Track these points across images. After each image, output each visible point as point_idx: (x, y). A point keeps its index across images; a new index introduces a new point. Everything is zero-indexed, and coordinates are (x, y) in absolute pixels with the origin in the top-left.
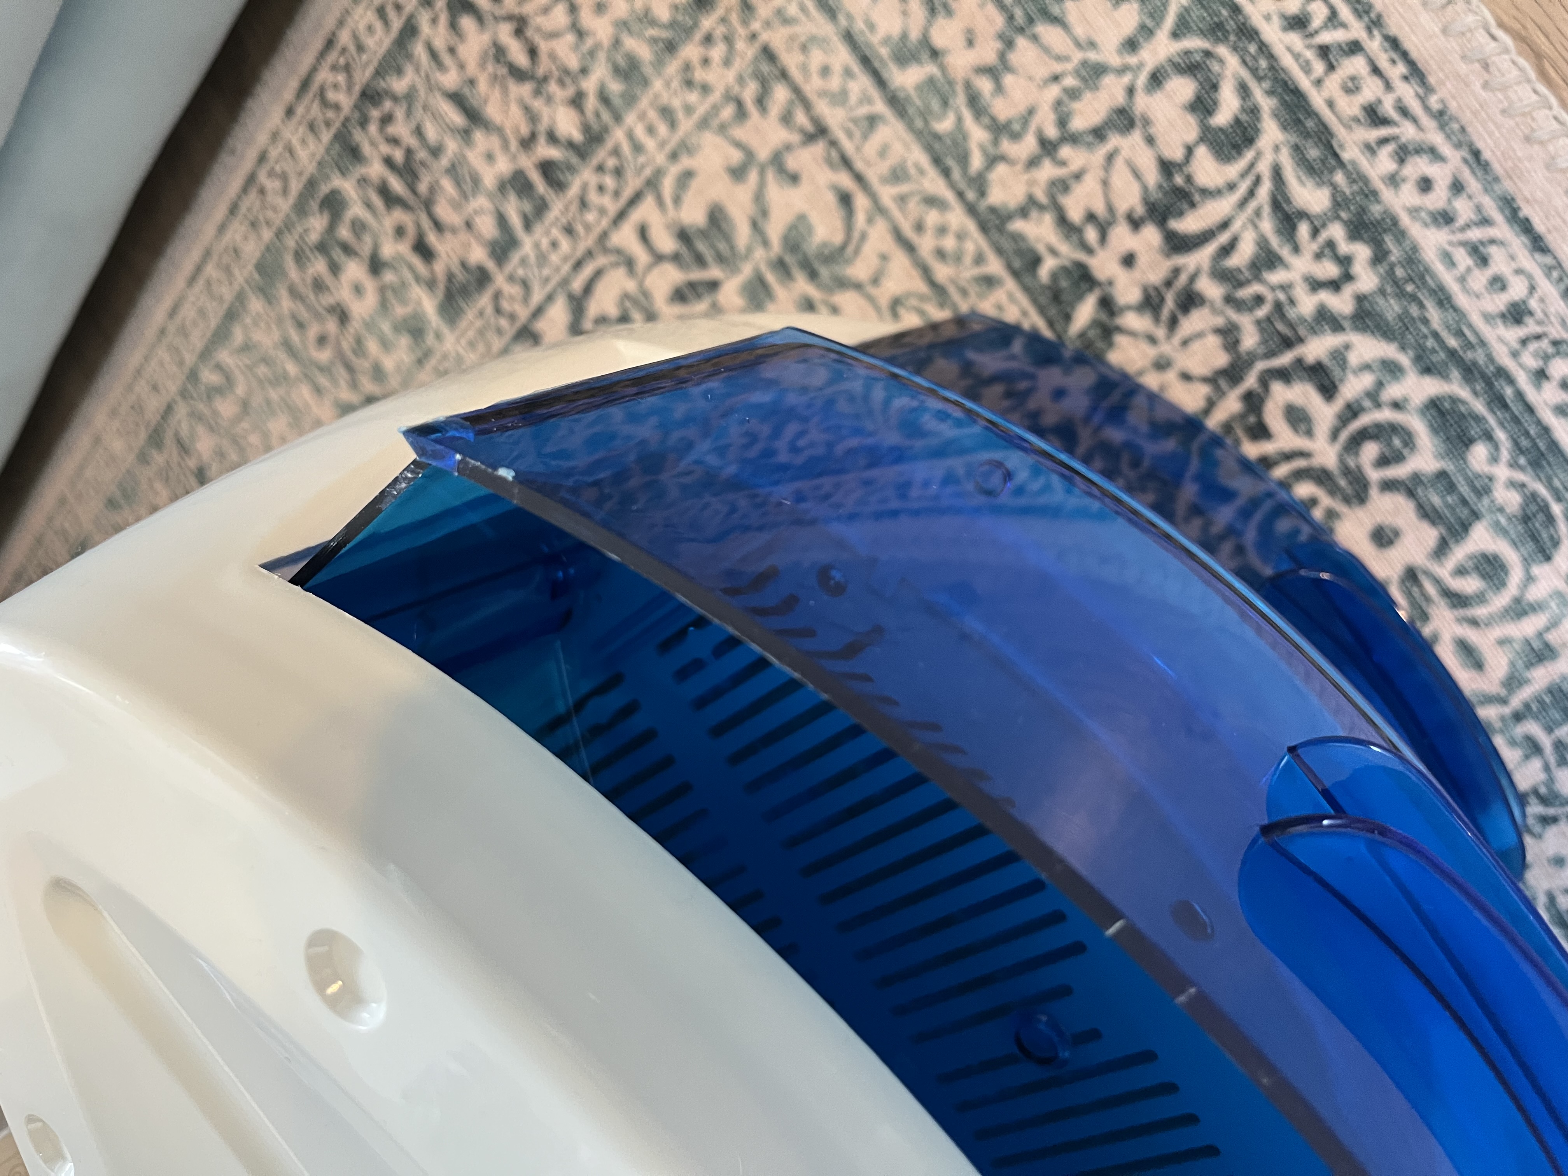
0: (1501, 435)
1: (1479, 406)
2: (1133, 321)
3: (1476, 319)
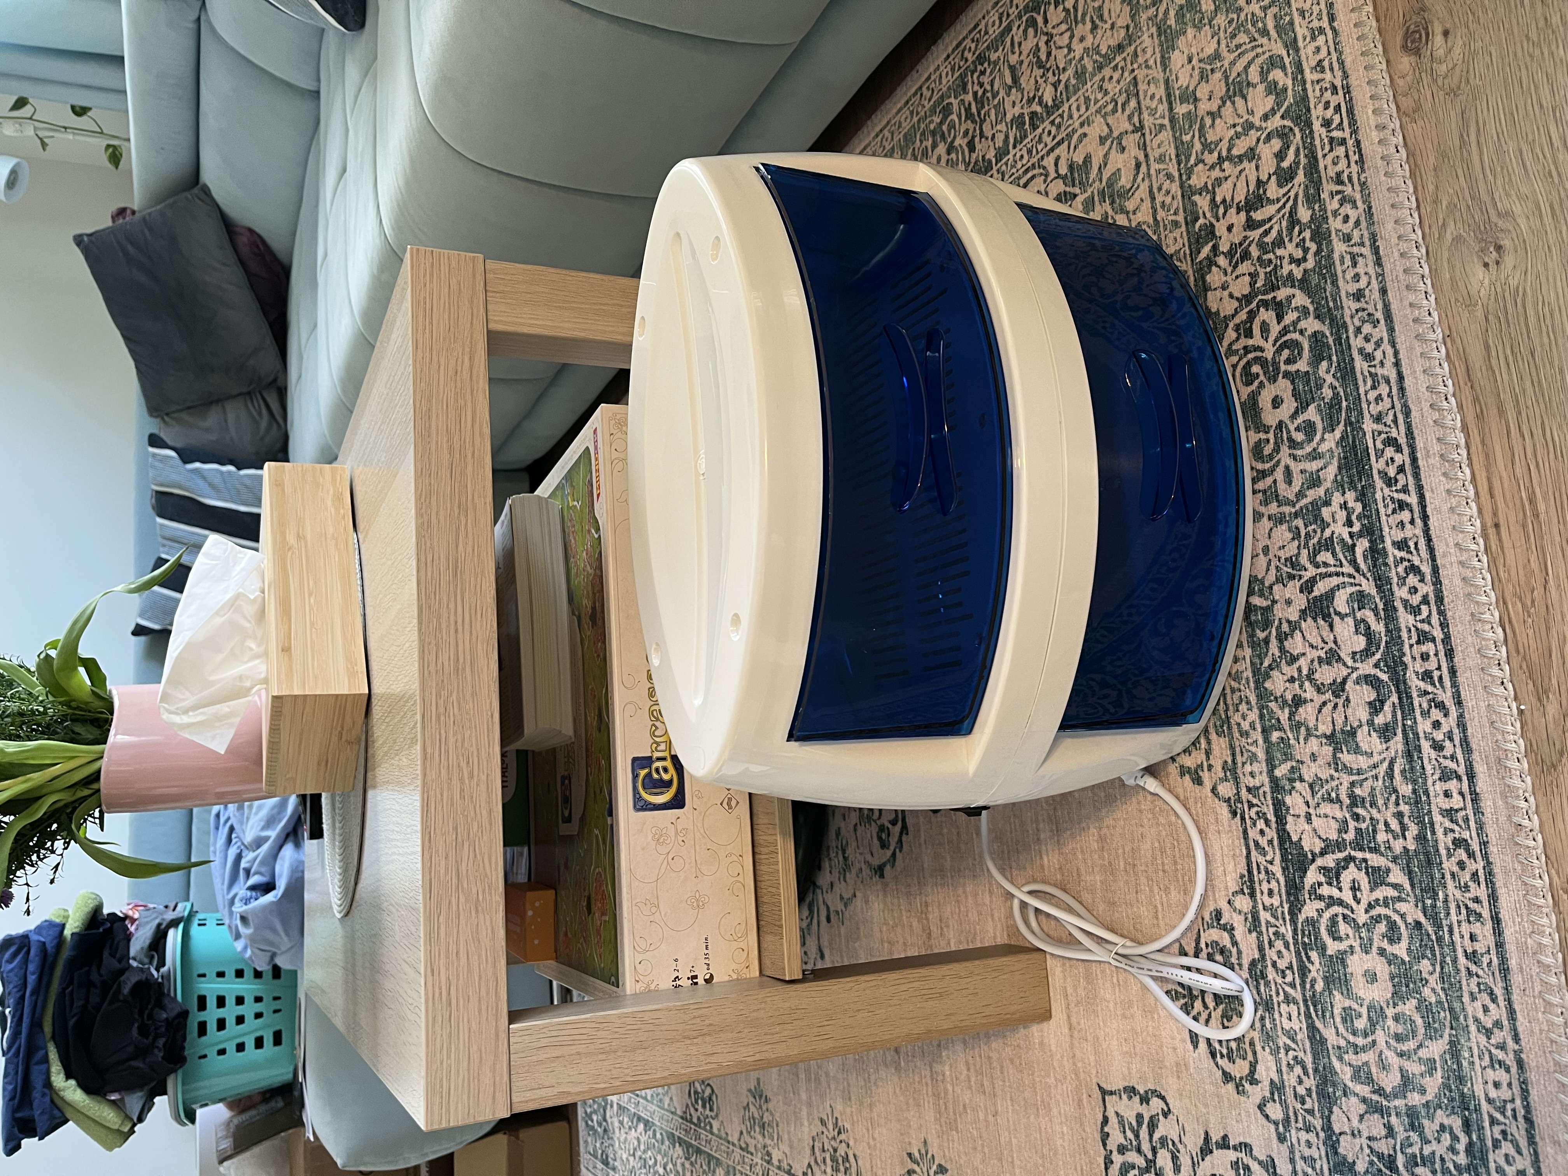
0: (1334, 358)
1: (1331, 341)
2: (1222, 261)
3: (1343, 294)
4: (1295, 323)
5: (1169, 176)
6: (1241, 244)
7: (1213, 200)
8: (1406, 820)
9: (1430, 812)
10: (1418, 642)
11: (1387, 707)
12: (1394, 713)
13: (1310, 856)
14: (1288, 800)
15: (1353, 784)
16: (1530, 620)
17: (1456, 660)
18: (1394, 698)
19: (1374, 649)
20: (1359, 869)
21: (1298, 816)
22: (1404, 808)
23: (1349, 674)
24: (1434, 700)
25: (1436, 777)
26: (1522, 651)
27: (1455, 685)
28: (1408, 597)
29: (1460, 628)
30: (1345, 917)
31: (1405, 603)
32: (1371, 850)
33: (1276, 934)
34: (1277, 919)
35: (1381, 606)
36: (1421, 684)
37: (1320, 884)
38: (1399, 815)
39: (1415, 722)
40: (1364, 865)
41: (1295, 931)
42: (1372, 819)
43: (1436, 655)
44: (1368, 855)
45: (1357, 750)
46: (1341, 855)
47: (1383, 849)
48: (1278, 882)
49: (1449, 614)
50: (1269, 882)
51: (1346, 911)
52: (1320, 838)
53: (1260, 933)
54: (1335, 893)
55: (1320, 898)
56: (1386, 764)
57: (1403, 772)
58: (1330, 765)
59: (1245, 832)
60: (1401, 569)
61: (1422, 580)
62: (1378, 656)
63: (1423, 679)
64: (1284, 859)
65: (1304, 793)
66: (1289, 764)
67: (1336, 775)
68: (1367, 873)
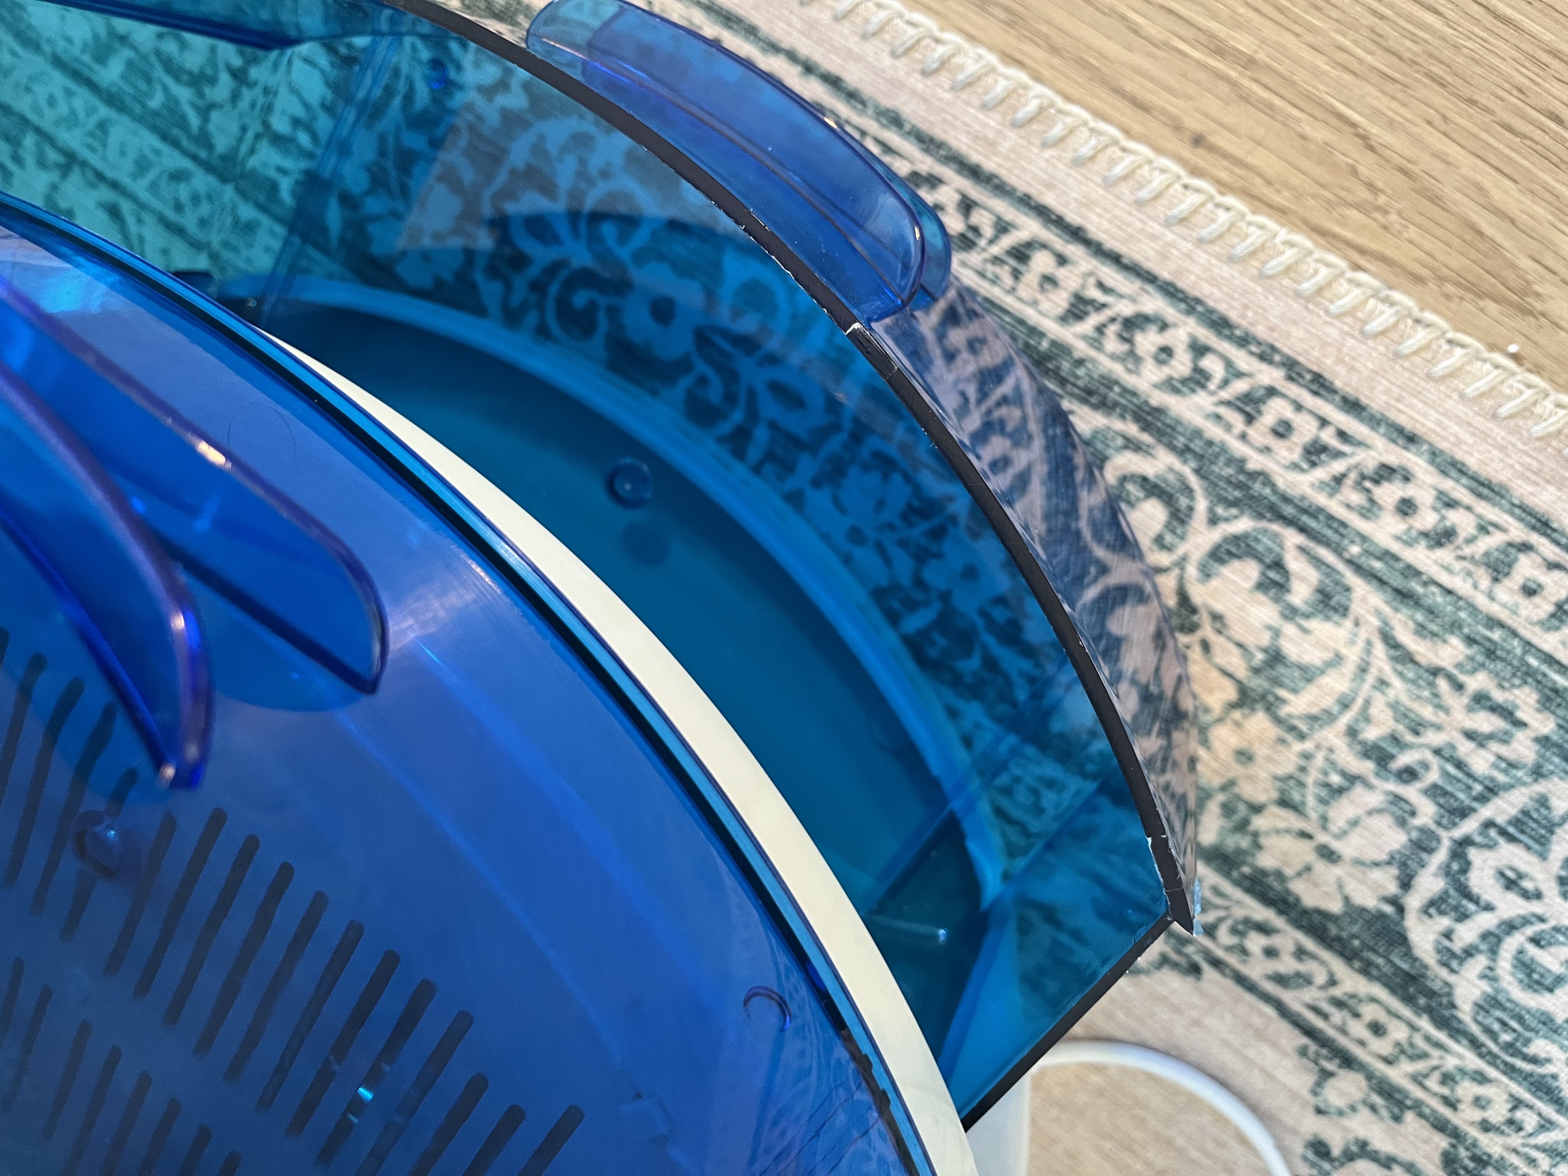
4: (582, 174)
5: (178, 176)
6: (382, 153)
7: (277, 140)
8: (1499, 696)
9: (1528, 645)
10: (1250, 419)
11: (1295, 563)
12: (1317, 562)
13: (1388, 909)
14: (1266, 861)
15: (1352, 733)
16: (1393, 217)
17: (1338, 384)
18: (1292, 538)
19: (1183, 502)
20: (1491, 846)
21: (1308, 869)
22: (1478, 682)
23: (1181, 579)
24: (1363, 477)
25: (1485, 583)
26: (1424, 272)
27: (1375, 421)
28: (1166, 371)
29: (1297, 332)
30: (1536, 941)
31: (1171, 386)
32: (1482, 799)
33: (1447, 1079)
34: (1424, 1056)
35: (1132, 429)
36: (1321, 474)
37: (1448, 935)
38: (1481, 700)
39: (1364, 539)
40: (1493, 833)
41: (1475, 1044)
42: (1437, 752)
43: (1299, 407)
44: (1486, 812)
45: (1309, 674)
46: (1441, 856)
47: (1501, 778)
48: (1373, 1000)
49: (1260, 331)
50: (1357, 1015)
51: (1530, 931)
52: (1376, 864)
53: (1417, 1107)
54: (1486, 921)
55: (1469, 952)
56: (1380, 649)
57: (1421, 630)
58: (1282, 741)
59: (1241, 980)
60: (1112, 344)
61: (1164, 326)
62: (1202, 505)
63: (1313, 464)
64: (1348, 955)
65: (1281, 825)
66: (1213, 808)
67: (1308, 746)
68: (1512, 839)
